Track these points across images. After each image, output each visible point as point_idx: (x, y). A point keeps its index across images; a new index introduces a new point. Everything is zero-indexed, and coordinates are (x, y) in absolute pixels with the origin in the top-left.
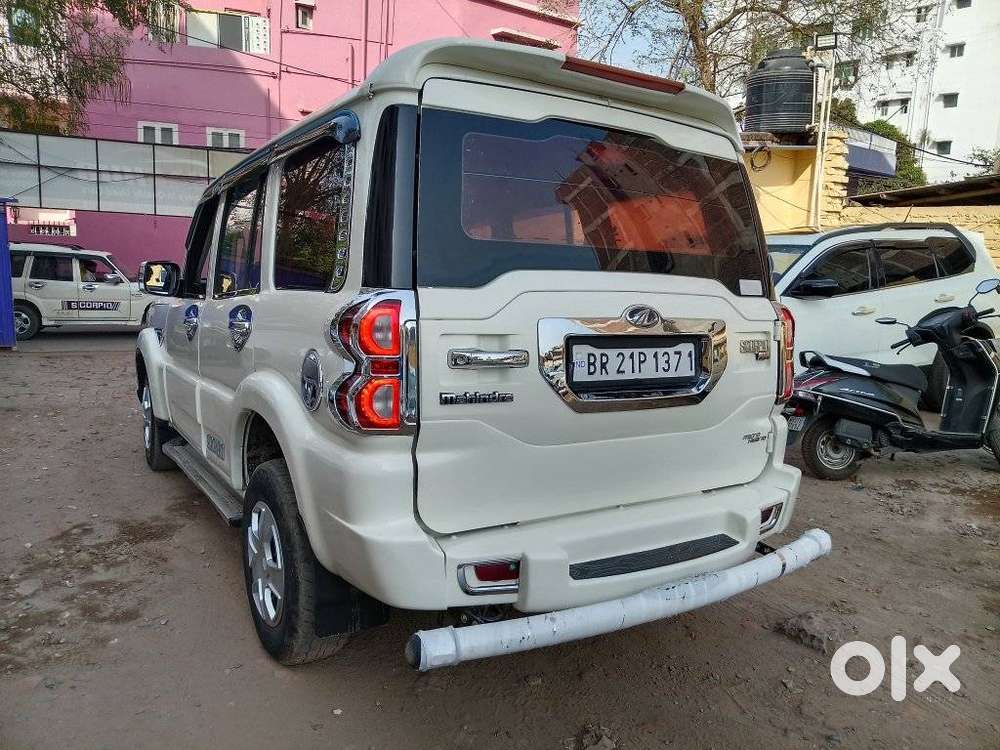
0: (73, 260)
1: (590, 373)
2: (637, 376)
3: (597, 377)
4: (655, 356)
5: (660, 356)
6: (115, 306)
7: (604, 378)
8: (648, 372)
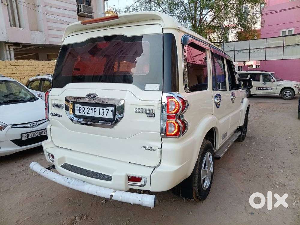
0: (261, 75)
1: (80, 113)
2: (93, 115)
3: (82, 114)
4: (100, 110)
5: (101, 110)
6: (272, 89)
7: (84, 114)
8: (97, 115)
